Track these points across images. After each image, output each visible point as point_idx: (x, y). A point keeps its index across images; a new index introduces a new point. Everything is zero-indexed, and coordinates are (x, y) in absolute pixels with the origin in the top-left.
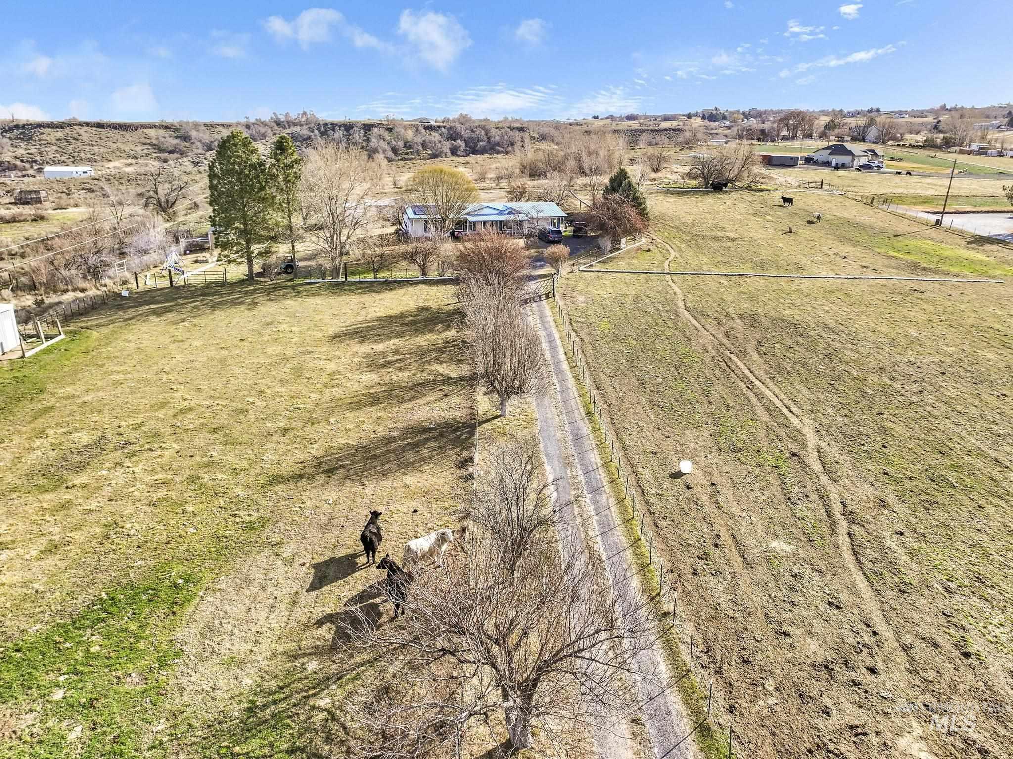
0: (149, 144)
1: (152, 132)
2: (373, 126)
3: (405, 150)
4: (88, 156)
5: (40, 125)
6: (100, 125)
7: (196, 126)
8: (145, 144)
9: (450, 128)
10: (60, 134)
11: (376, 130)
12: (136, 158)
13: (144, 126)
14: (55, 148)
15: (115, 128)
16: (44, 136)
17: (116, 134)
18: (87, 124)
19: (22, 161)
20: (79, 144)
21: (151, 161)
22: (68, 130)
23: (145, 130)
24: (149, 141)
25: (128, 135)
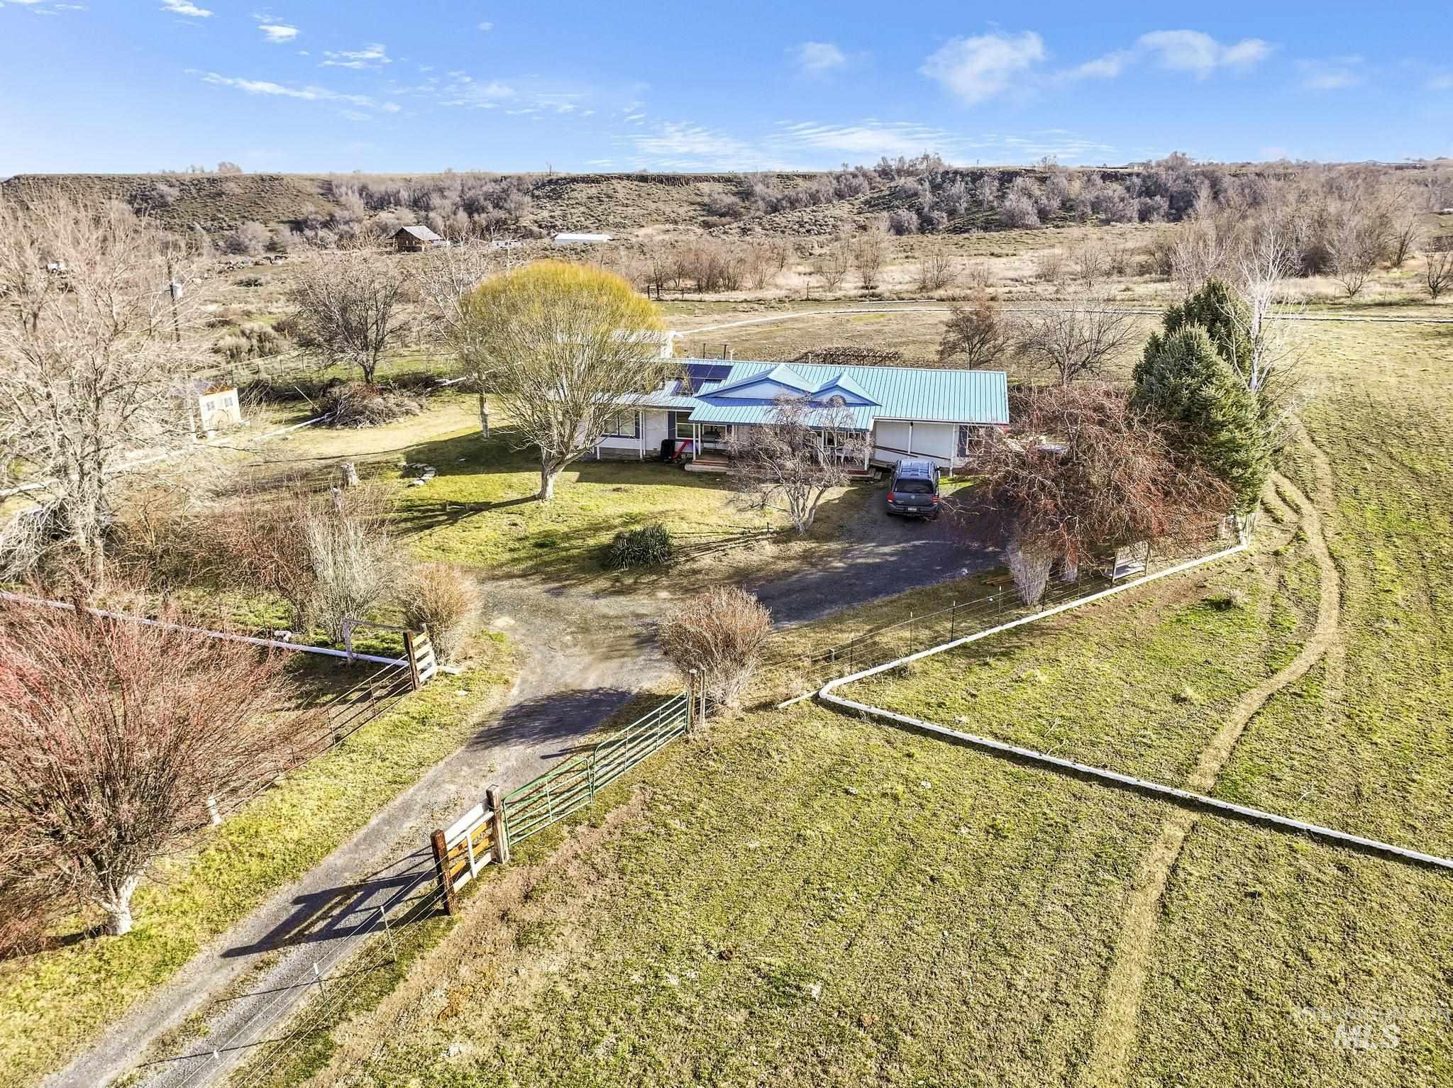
0: (699, 204)
1: (705, 187)
2: (1016, 174)
3: (1062, 213)
4: (619, 220)
5: (574, 180)
6: (643, 178)
7: (765, 178)
8: (692, 204)
9: (1149, 177)
10: (593, 191)
11: (1019, 180)
12: (676, 222)
13: (698, 179)
14: (582, 209)
15: (661, 182)
16: (575, 194)
17: (658, 190)
18: (628, 177)
19: (540, 226)
20: (612, 204)
21: (695, 228)
22: (603, 186)
23: (699, 185)
24: (699, 200)
25: (674, 191)
